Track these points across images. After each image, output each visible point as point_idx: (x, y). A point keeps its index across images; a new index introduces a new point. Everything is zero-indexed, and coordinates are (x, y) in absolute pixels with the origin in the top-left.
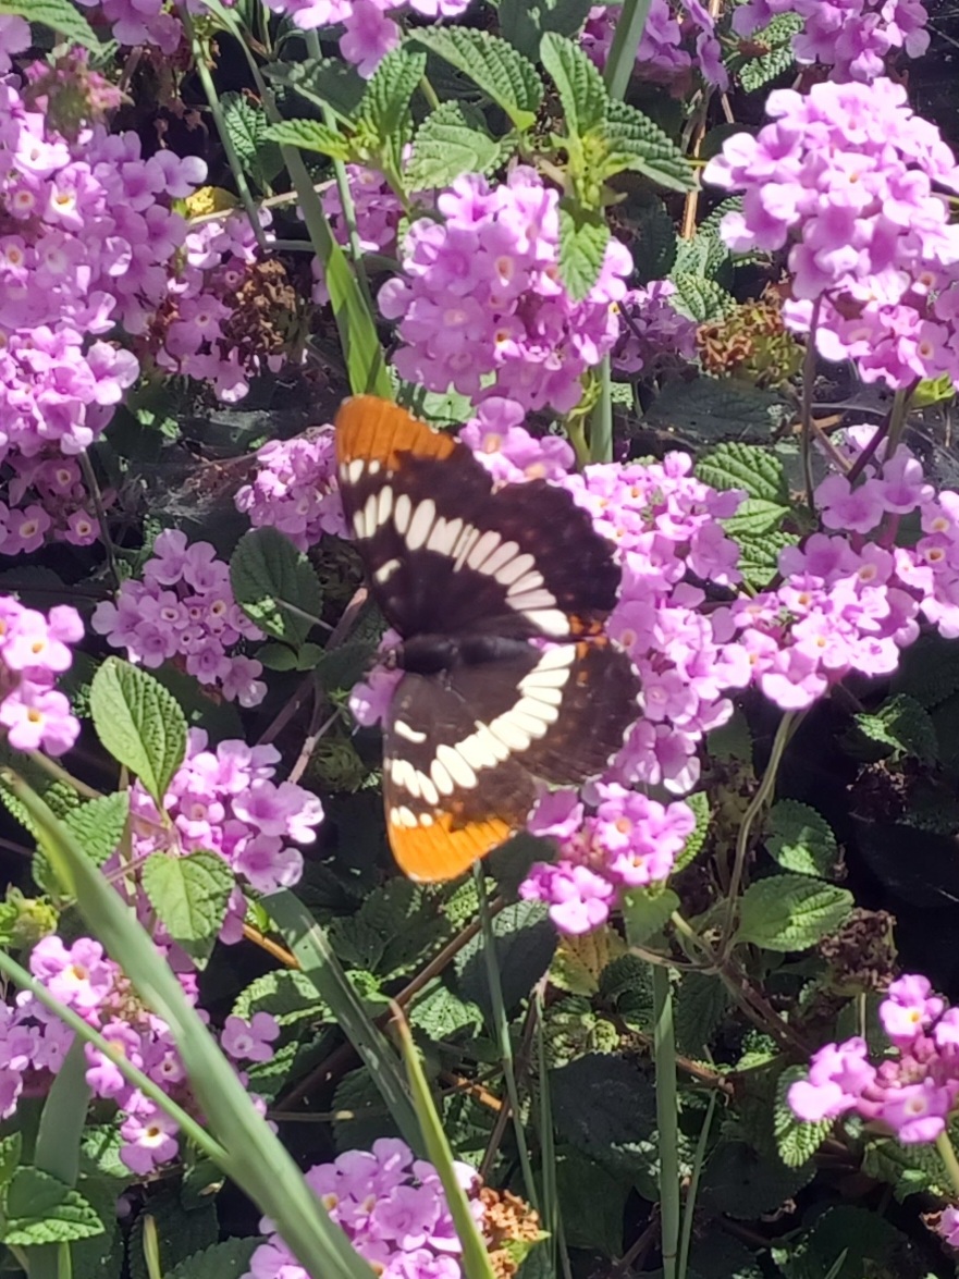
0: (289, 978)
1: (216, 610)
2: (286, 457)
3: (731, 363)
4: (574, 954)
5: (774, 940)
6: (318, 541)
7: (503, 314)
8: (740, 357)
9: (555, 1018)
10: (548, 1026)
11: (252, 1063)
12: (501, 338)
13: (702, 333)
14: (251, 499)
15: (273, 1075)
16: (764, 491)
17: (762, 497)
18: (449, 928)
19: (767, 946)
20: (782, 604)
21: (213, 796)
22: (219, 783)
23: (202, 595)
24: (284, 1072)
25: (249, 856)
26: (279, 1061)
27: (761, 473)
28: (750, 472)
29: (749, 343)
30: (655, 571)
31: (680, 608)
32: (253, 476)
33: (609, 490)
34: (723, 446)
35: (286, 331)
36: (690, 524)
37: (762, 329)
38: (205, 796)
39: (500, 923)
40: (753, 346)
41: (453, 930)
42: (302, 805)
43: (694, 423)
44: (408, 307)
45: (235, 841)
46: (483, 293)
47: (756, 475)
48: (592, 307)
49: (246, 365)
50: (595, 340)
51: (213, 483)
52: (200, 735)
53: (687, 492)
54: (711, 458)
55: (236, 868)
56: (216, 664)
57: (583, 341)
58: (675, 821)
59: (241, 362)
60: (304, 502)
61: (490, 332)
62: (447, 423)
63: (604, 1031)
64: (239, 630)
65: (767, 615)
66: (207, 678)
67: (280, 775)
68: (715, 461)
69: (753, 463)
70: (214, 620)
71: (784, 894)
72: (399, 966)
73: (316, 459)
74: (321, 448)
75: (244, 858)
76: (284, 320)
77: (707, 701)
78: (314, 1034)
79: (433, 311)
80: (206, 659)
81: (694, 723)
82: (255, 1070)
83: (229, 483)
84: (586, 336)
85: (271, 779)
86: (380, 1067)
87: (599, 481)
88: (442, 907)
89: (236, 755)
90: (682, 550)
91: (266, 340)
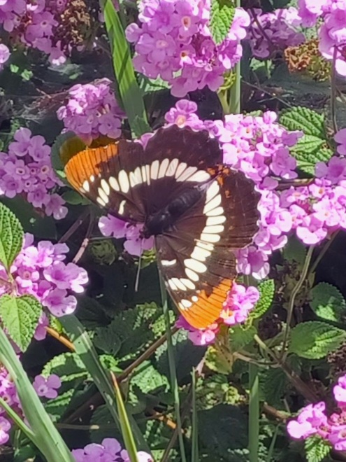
0: (72, 357)
1: (44, 170)
2: (83, 93)
3: (300, 68)
4: (221, 352)
5: (306, 353)
6: (98, 137)
7: (185, 44)
8: (305, 66)
9: (208, 385)
10: (204, 389)
11: (49, 399)
12: (183, 55)
13: (288, 52)
14: (65, 113)
15: (60, 405)
16: (314, 132)
17: (313, 134)
18: (154, 337)
19: (302, 356)
20: (310, 193)
21: (34, 268)
22: (38, 262)
23: (37, 162)
24: (66, 405)
25: (50, 298)
26: (64, 399)
27: (313, 123)
28: (307, 122)
29: (309, 59)
30: (255, 171)
31: (265, 189)
32: (67, 102)
33: (235, 129)
34: (295, 108)
35: (85, 35)
36: (273, 148)
37: (316, 52)
38: (31, 268)
39: (180, 336)
40: (311, 60)
41: (156, 338)
42: (78, 275)
43: (291, 87)
44: (139, 38)
45: (44, 290)
46: (175, 34)
47: (310, 123)
48: (228, 42)
49: (64, 51)
50: (231, 57)
51: (47, 104)
52: (30, 237)
53: (272, 132)
54: (289, 114)
55: (44, 304)
56: (42, 198)
57: (224, 58)
58: (250, 295)
59: (62, 49)
60: (91, 117)
61: (178, 52)
62: (160, 88)
63: (231, 392)
64: (55, 181)
65: (303, 198)
66: (37, 204)
67: (69, 259)
68: (291, 116)
69: (309, 118)
70: (43, 175)
71: (312, 331)
72: (128, 354)
73: (98, 96)
74: (101, 89)
75: (47, 299)
76: (84, 30)
77: (275, 236)
78: (84, 386)
79: (152, 40)
80: (38, 195)
81: (268, 245)
82: (51, 403)
83: (54, 105)
84: (226, 56)
85: (63, 261)
86: (113, 404)
87: (230, 124)
88: (151, 325)
89: (47, 248)
90: (268, 161)
91: (75, 39)
